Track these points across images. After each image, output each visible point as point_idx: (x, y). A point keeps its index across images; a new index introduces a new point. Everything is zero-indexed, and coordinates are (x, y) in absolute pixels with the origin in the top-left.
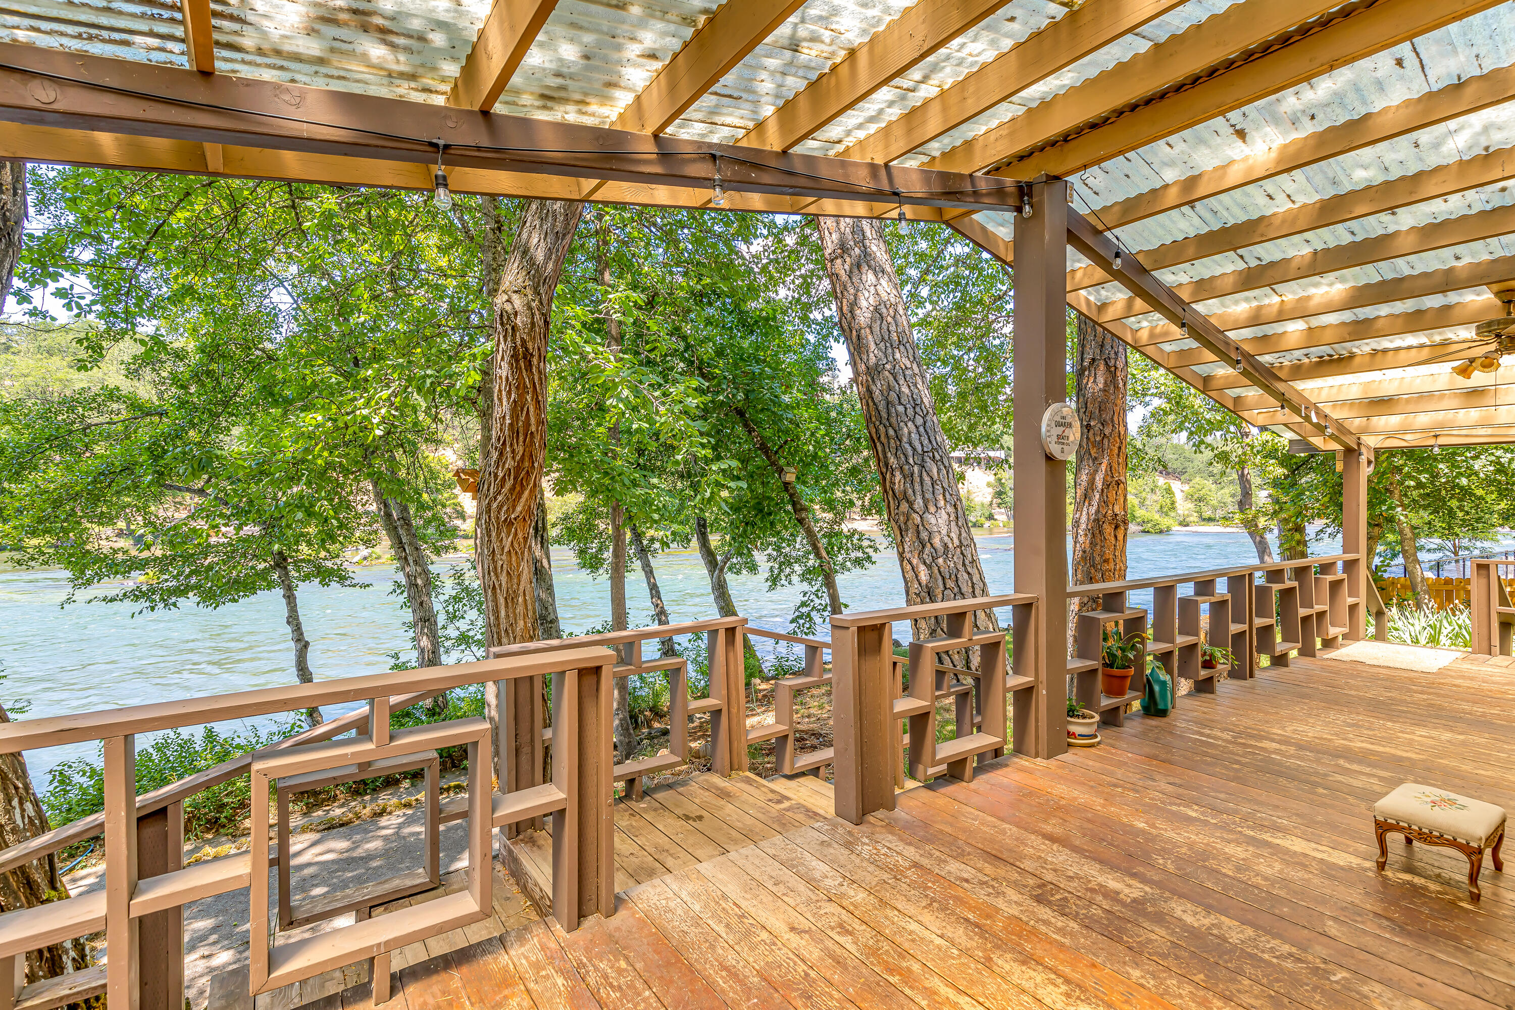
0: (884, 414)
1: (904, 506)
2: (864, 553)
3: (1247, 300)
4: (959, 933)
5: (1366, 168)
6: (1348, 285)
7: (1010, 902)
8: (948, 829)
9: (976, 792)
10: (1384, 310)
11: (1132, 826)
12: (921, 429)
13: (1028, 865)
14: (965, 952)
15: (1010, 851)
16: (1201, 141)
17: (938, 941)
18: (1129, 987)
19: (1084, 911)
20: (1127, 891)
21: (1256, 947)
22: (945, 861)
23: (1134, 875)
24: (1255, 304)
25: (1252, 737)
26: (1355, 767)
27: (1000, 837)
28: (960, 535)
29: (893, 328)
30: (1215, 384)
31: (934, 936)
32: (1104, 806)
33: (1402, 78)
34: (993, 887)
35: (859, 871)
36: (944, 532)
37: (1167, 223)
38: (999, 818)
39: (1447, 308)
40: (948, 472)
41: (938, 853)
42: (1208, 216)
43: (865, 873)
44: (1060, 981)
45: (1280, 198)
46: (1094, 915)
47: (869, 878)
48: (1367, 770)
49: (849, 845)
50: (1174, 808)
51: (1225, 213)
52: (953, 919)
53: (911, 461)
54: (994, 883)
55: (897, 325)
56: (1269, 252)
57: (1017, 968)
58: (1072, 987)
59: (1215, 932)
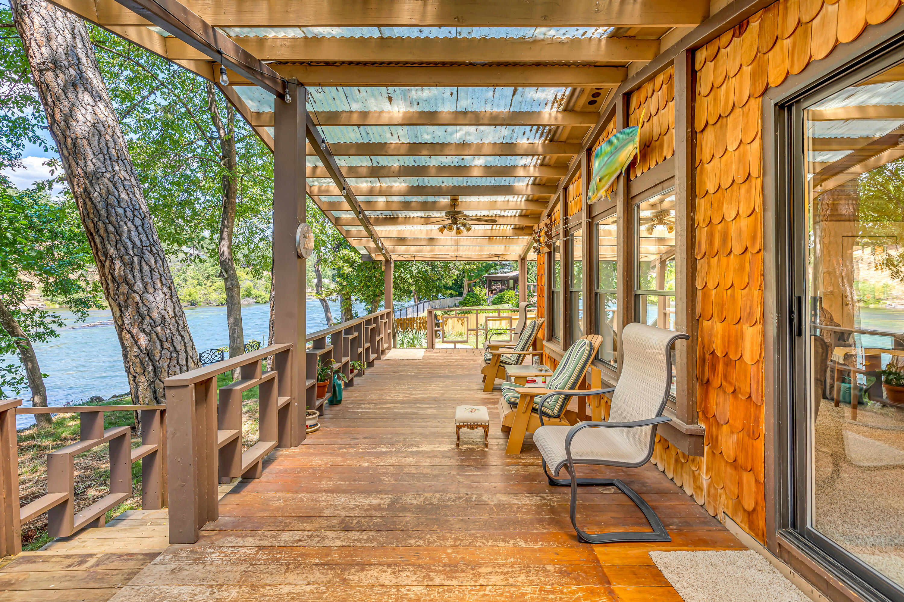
0: (103, 213)
1: (124, 288)
2: (46, 328)
3: (367, 182)
4: (317, 575)
5: (428, 134)
6: (407, 184)
7: (332, 539)
8: (266, 514)
9: (267, 482)
10: (415, 199)
11: (363, 467)
12: (140, 229)
13: (327, 513)
14: (329, 584)
15: (313, 509)
16: (373, 95)
17: (308, 588)
18: (415, 550)
19: (371, 523)
20: (382, 502)
21: (444, 501)
22: (278, 536)
23: (381, 492)
24: (369, 185)
25: (381, 403)
26: (424, 406)
27: (302, 504)
28: (174, 308)
29: (111, 144)
30: (341, 222)
31: (304, 587)
32: (344, 462)
33: (450, 101)
34: (318, 536)
35: (221, 575)
36: (161, 307)
37: (345, 131)
38: (293, 492)
39: (434, 203)
40: (163, 263)
41: (270, 533)
42: (364, 134)
43: (226, 574)
44: (385, 568)
45: (395, 136)
46: (377, 523)
47: (231, 576)
48: (428, 406)
49: (198, 561)
50: (375, 450)
51: (372, 135)
52: (308, 569)
53: (131, 252)
54: (316, 533)
55: (115, 144)
56: (383, 161)
57: (361, 575)
58: (393, 567)
59: (427, 502)
